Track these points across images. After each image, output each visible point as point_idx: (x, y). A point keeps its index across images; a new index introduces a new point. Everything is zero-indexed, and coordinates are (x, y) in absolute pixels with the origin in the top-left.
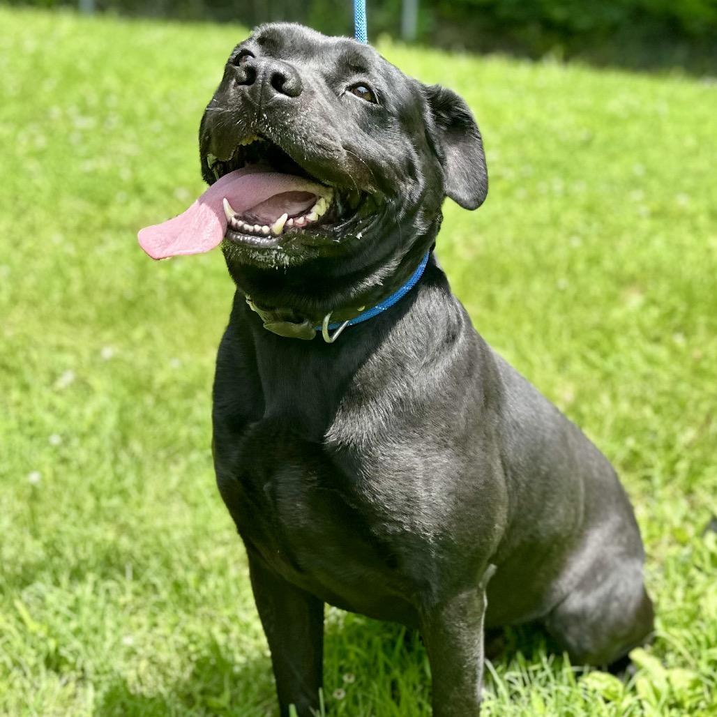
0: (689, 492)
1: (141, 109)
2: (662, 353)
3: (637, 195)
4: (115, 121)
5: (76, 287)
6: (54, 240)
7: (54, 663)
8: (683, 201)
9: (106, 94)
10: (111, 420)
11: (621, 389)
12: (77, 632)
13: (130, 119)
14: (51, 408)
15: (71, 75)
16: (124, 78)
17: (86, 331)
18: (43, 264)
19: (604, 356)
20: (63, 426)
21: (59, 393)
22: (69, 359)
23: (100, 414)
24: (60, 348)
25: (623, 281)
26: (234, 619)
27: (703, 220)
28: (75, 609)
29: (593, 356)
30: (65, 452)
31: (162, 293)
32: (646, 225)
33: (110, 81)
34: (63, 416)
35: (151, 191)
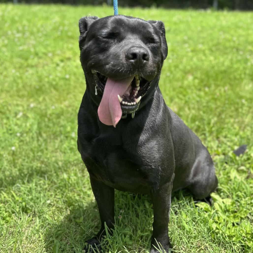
0: (218, 138)
1: (35, 30)
2: (202, 94)
3: (186, 46)
4: (27, 34)
5: (20, 86)
6: (12, 71)
7: (25, 210)
8: (200, 46)
9: (24, 26)
10: (35, 127)
11: (191, 106)
12: (32, 199)
13: (32, 33)
14: (16, 125)
15: (13, 21)
16: (29, 21)
17: (25, 99)
18: (10, 79)
19: (184, 96)
20: (21, 130)
21: (18, 119)
22: (20, 108)
23: (32, 125)
24: (17, 105)
25: (186, 72)
26: (81, 190)
27: (207, 52)
28: (30, 191)
29: (181, 96)
30: (22, 138)
31: (47, 86)
32: (190, 54)
33: (25, 22)
34: (20, 126)
35: (40, 55)
